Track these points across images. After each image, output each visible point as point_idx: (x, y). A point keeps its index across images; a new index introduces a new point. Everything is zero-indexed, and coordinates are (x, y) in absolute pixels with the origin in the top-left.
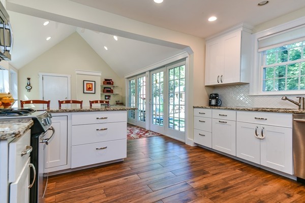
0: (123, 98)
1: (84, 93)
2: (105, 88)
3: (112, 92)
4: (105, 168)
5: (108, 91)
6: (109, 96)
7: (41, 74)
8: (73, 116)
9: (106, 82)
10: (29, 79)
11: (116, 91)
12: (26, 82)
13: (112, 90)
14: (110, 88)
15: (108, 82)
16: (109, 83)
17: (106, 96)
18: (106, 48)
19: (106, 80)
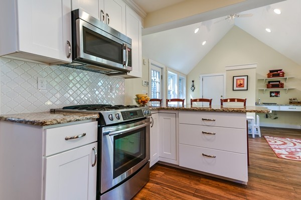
1: (233, 90)
2: (269, 82)
3: (282, 87)
4: (214, 182)
5: (274, 86)
6: (278, 93)
7: (201, 76)
8: (179, 114)
9: (271, 74)
10: (193, 81)
12: (191, 84)
13: (282, 84)
14: (279, 82)
15: (275, 73)
16: (278, 75)
17: (271, 92)
18: (268, 30)
19: (271, 71)
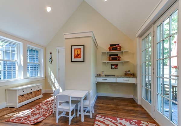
0: (135, 67)
1: (72, 61)
2: (110, 55)
3: (119, 60)
5: (114, 59)
6: (116, 65)
7: (58, 48)
10: (51, 53)
11: (124, 58)
12: (49, 55)
13: (119, 57)
14: (117, 55)
15: (114, 47)
16: (116, 49)
17: (112, 65)
19: (111, 45)
